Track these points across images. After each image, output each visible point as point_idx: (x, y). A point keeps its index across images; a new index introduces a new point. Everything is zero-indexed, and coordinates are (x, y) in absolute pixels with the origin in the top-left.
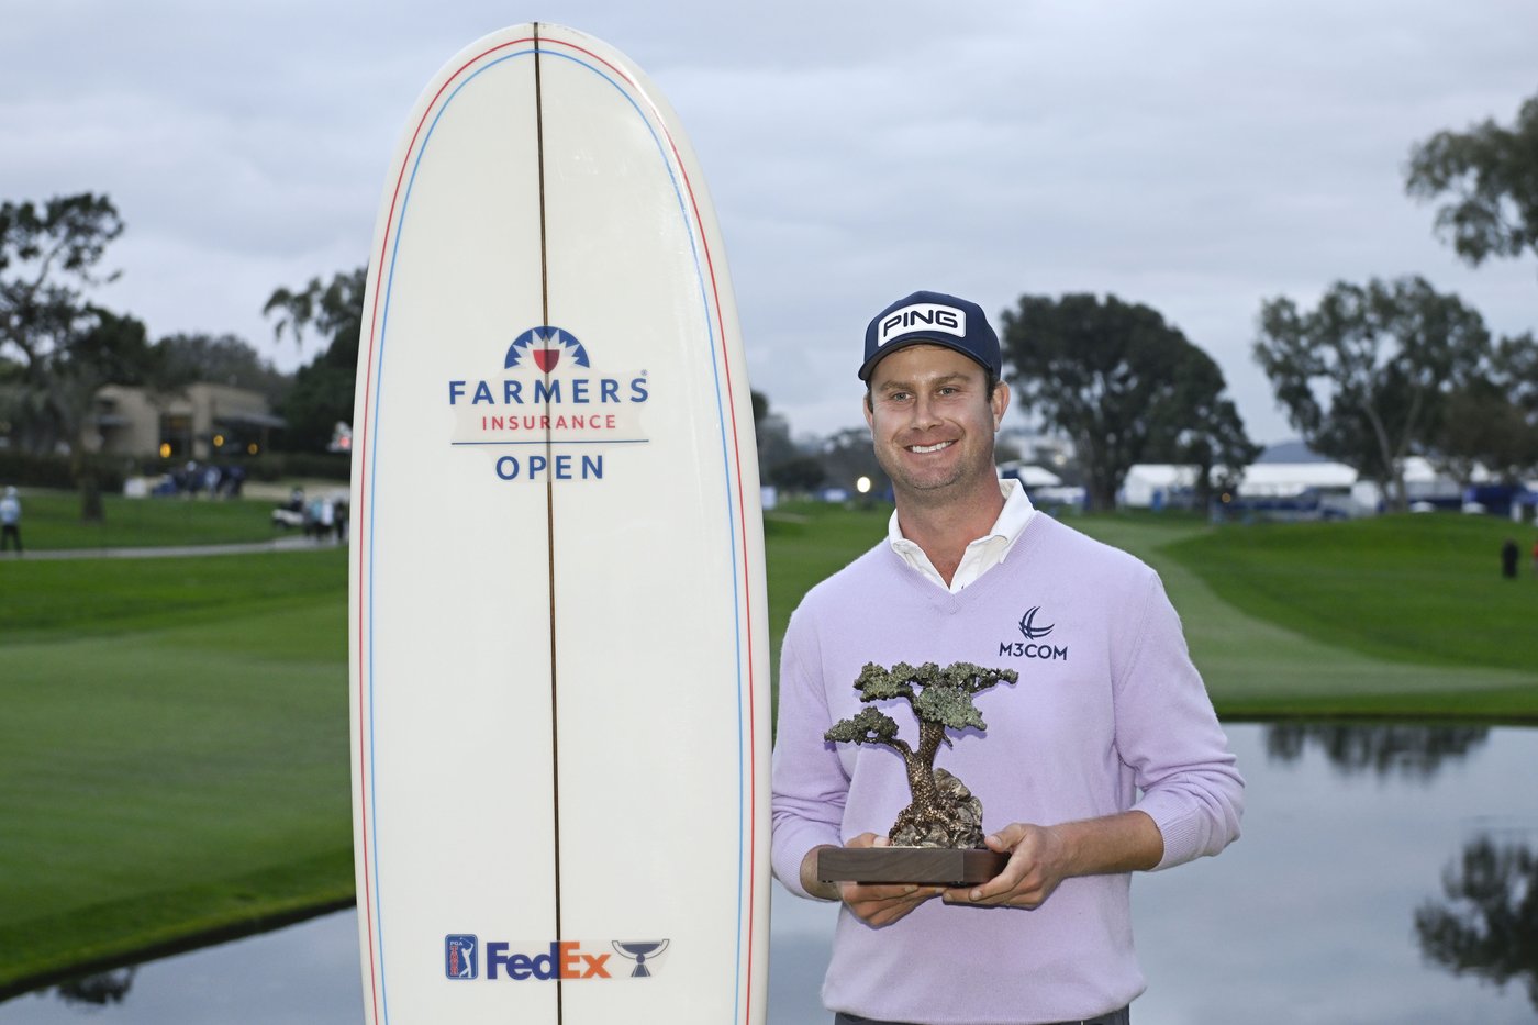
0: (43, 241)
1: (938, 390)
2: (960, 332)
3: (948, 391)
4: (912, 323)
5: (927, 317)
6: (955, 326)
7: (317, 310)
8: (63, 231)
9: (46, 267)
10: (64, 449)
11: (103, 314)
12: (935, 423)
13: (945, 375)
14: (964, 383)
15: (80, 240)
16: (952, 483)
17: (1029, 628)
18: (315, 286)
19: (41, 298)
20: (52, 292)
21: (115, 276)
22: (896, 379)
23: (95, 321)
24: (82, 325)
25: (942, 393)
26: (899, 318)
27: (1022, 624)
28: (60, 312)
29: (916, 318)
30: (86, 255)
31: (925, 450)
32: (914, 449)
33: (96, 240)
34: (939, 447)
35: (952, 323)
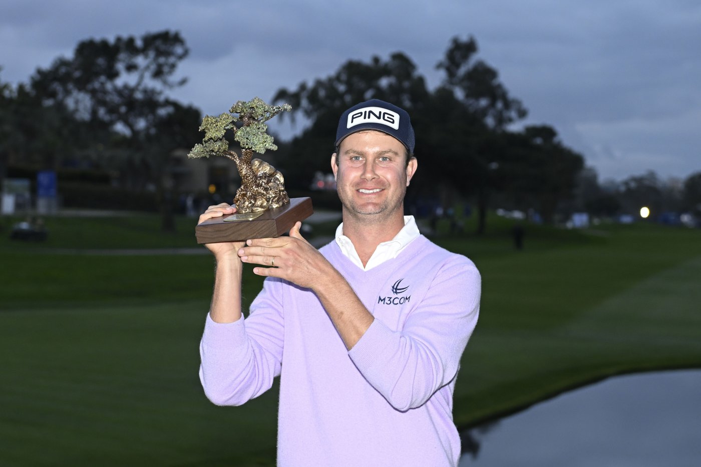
0: (140, 61)
1: (379, 157)
2: (396, 126)
3: (385, 159)
4: (369, 118)
5: (378, 115)
6: (393, 122)
7: (304, 103)
8: (152, 54)
9: (141, 78)
10: (151, 188)
11: (175, 105)
12: (375, 177)
13: (384, 150)
14: (394, 156)
15: (162, 60)
16: (379, 213)
17: (396, 289)
18: (303, 87)
19: (139, 95)
20: (145, 91)
21: (183, 82)
22: (356, 149)
23: (170, 110)
24: (163, 112)
25: (381, 159)
26: (361, 113)
27: (393, 287)
28: (150, 103)
29: (371, 114)
30: (166, 69)
31: (367, 192)
32: (361, 191)
33: (172, 60)
34: (375, 191)
35: (392, 121)
